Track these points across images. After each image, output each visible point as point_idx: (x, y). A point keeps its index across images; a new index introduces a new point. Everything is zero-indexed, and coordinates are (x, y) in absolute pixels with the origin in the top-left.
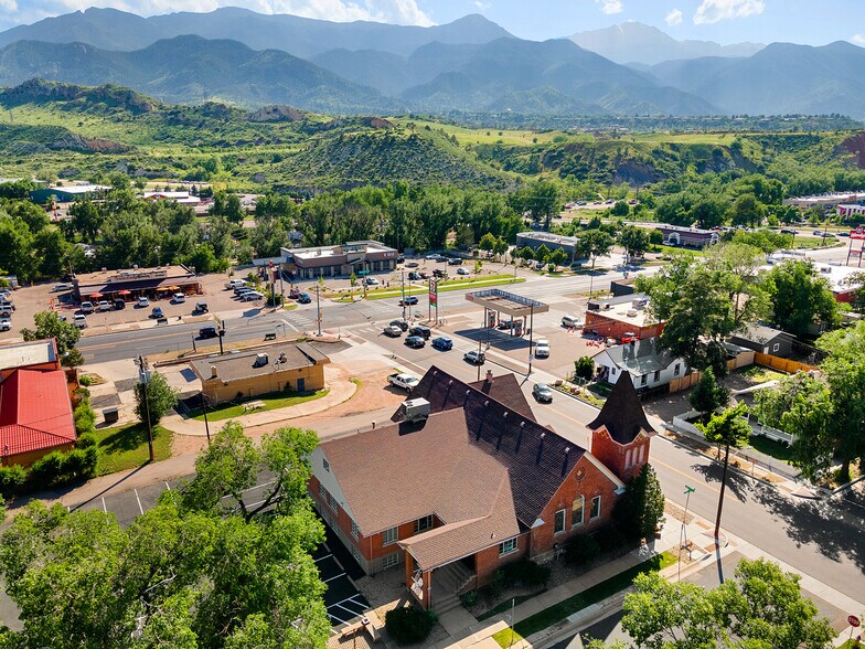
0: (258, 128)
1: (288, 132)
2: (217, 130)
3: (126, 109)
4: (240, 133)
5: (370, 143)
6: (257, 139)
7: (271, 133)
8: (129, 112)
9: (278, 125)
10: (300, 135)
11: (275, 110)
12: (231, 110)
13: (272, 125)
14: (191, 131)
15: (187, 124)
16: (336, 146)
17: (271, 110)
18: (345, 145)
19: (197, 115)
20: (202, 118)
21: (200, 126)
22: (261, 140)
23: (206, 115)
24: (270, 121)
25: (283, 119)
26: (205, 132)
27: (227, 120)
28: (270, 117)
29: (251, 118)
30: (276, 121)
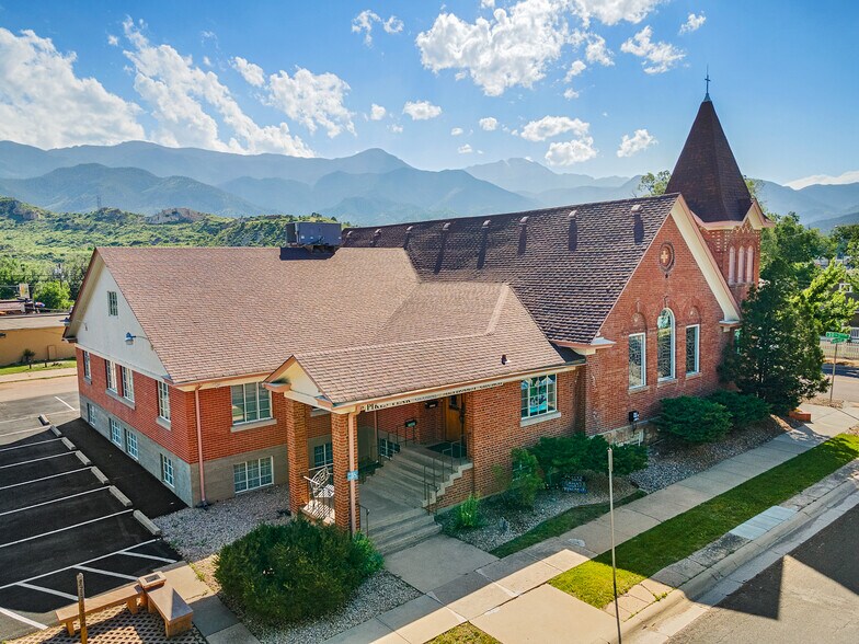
0: (156, 229)
1: (188, 232)
2: (110, 233)
3: (9, 218)
4: (136, 235)
5: (274, 229)
6: (153, 239)
7: (169, 233)
8: (12, 221)
9: (177, 227)
10: (200, 235)
11: (174, 213)
12: (126, 215)
13: (170, 226)
14: (81, 235)
15: (76, 229)
16: (237, 234)
17: (170, 213)
18: (246, 232)
19: (89, 220)
20: (93, 223)
21: (91, 230)
22: (158, 240)
23: (99, 219)
24: (169, 223)
25: (183, 221)
26: (96, 235)
27: (121, 224)
28: (168, 219)
29: (149, 221)
30: (176, 223)
